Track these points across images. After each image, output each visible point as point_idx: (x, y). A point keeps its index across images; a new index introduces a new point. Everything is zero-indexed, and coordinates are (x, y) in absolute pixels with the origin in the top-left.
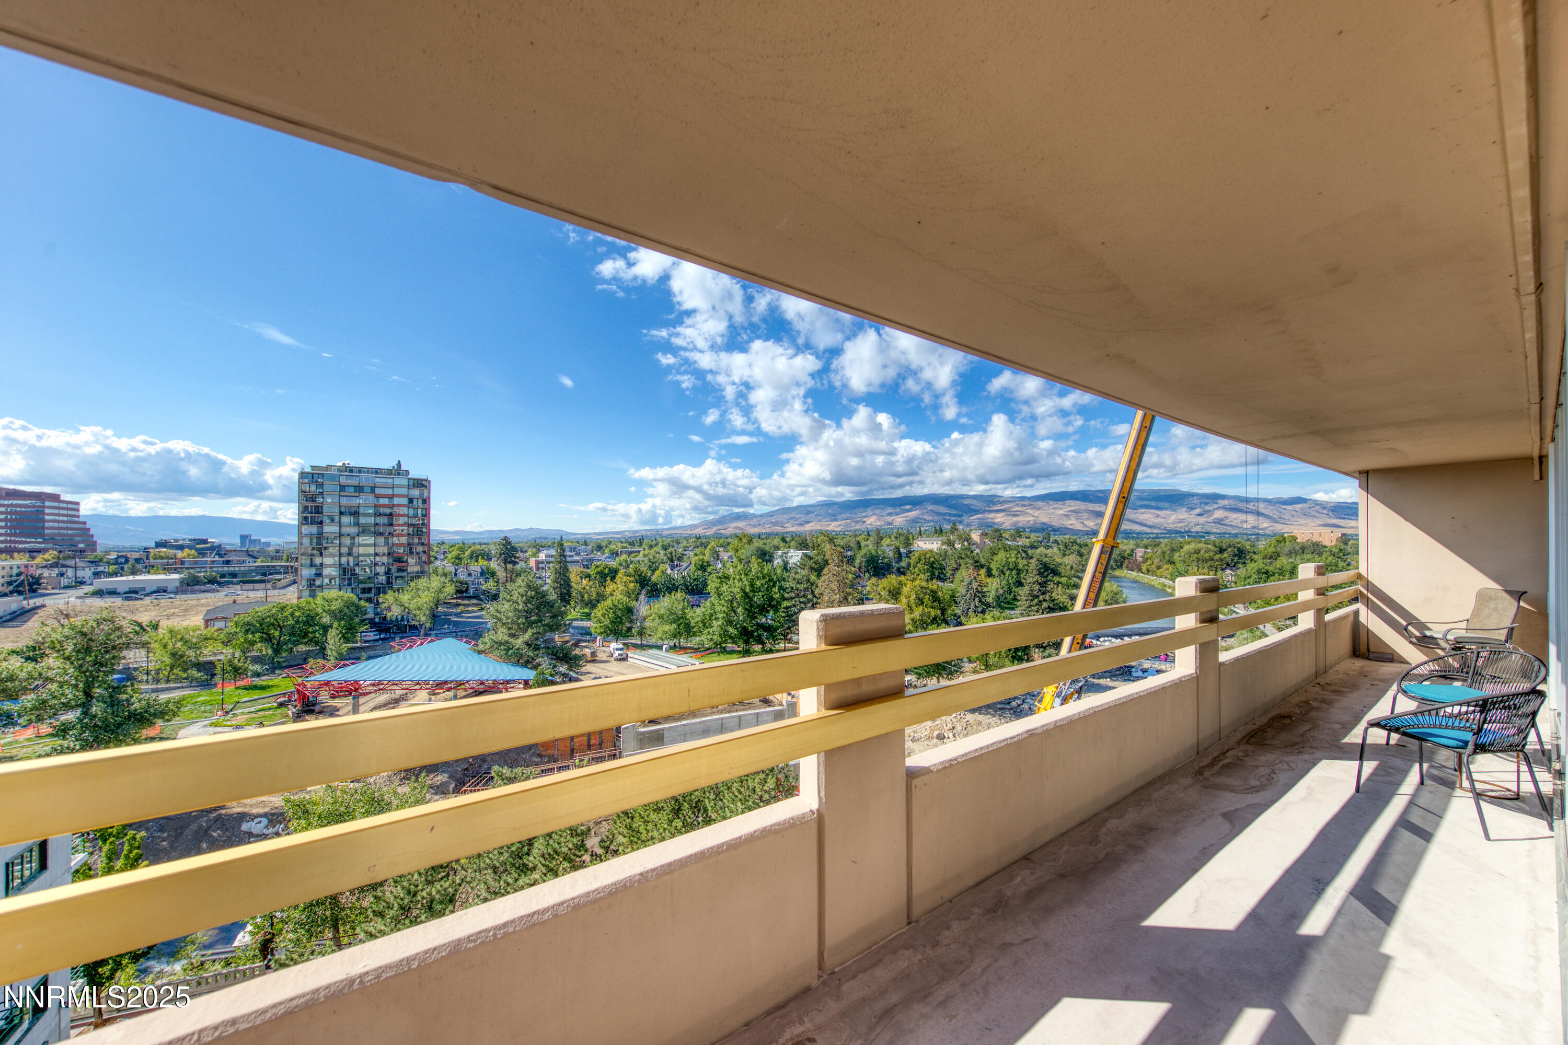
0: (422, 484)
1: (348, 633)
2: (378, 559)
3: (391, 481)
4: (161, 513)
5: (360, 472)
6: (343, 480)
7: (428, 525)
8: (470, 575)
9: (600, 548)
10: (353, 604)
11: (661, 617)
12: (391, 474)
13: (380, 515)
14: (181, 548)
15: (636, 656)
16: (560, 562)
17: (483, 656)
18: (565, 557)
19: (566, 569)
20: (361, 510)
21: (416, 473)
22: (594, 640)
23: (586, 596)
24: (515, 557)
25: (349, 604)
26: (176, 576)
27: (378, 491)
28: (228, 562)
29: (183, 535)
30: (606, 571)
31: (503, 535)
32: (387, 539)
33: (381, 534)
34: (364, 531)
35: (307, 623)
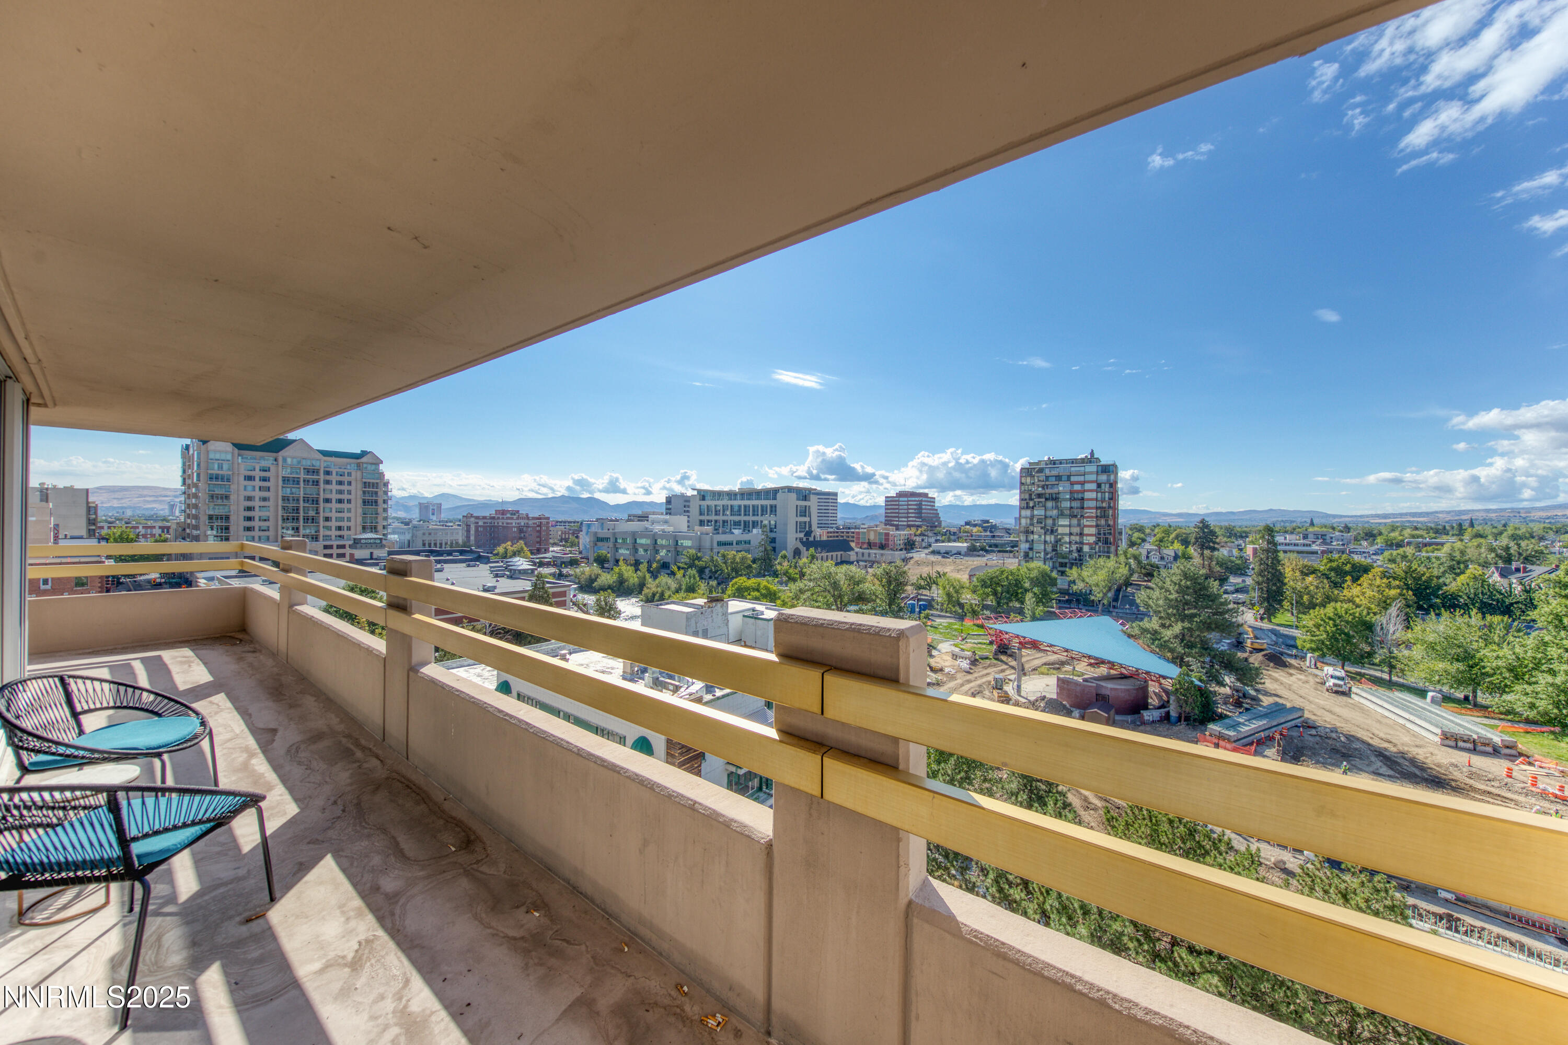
0: (1109, 469)
1: (1042, 599)
2: (1073, 537)
3: (1082, 469)
4: (978, 503)
5: (1061, 463)
6: (1047, 472)
7: (1115, 509)
8: (1162, 558)
9: (1370, 535)
10: (1046, 574)
11: (1432, 647)
12: (1083, 463)
13: (1075, 499)
14: (975, 525)
15: (1364, 695)
16: (1268, 551)
17: (1131, 641)
18: (1275, 544)
19: (1277, 561)
20: (1061, 496)
21: (1105, 461)
22: (1303, 658)
23: (1305, 598)
24: (1214, 543)
25: (1044, 575)
26: (965, 545)
27: (1073, 479)
28: (994, 536)
29: (977, 517)
30: (1348, 567)
31: (1199, 519)
32: (1079, 520)
33: (1076, 516)
34: (1062, 515)
35: (1016, 585)
